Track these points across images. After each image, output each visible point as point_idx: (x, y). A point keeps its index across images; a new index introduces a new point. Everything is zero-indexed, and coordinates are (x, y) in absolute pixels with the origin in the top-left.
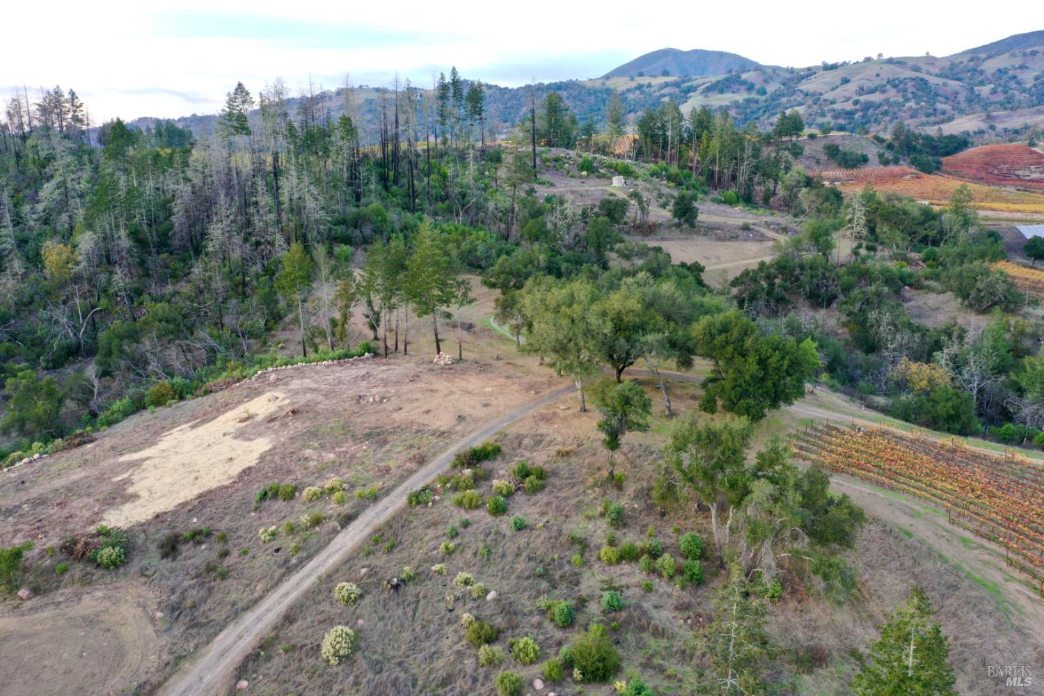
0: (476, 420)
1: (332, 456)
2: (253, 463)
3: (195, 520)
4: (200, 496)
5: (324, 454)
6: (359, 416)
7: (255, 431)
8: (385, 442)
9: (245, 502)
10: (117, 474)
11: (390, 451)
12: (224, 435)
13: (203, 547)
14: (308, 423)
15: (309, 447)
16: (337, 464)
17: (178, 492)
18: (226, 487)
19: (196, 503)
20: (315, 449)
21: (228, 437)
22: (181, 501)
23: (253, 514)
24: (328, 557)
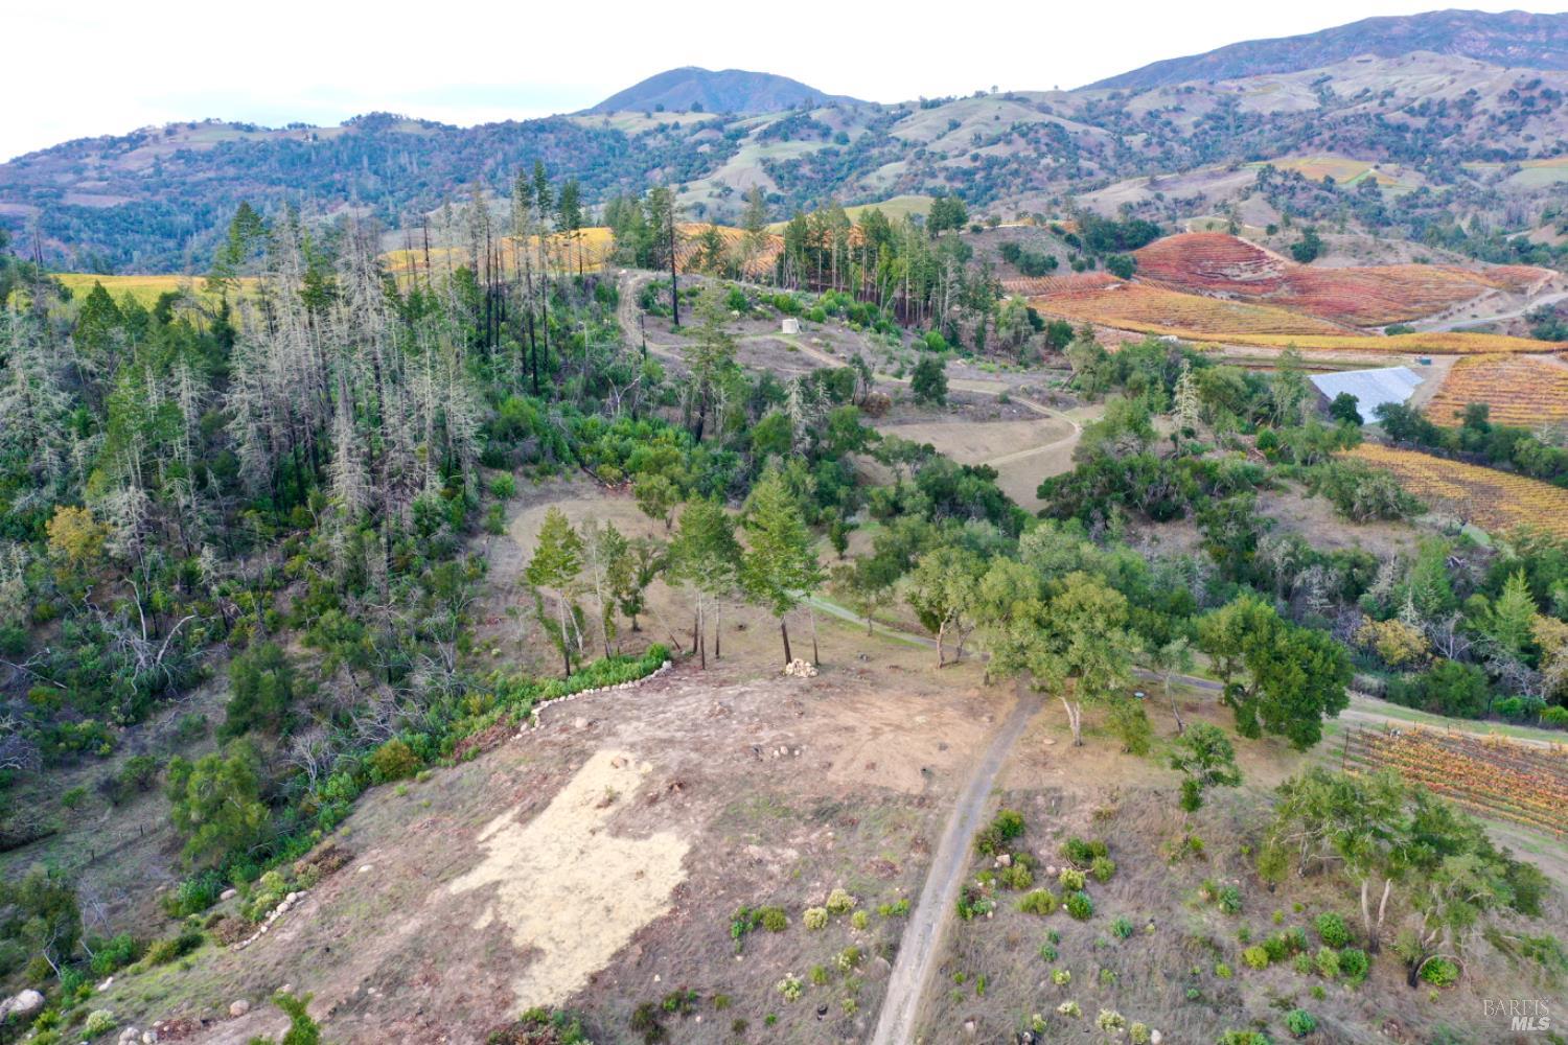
0: (948, 773)
1: (792, 854)
2: (681, 876)
3: (657, 978)
4: (635, 938)
5: (779, 851)
6: (780, 782)
7: (637, 822)
8: (854, 823)
9: (714, 943)
10: (473, 916)
11: (870, 837)
12: (593, 832)
13: (698, 1019)
14: (713, 801)
15: (748, 841)
16: (811, 865)
17: (597, 936)
18: (668, 920)
19: (638, 949)
20: (760, 844)
21: (602, 836)
22: (613, 950)
23: (739, 958)
24: (900, 1011)
